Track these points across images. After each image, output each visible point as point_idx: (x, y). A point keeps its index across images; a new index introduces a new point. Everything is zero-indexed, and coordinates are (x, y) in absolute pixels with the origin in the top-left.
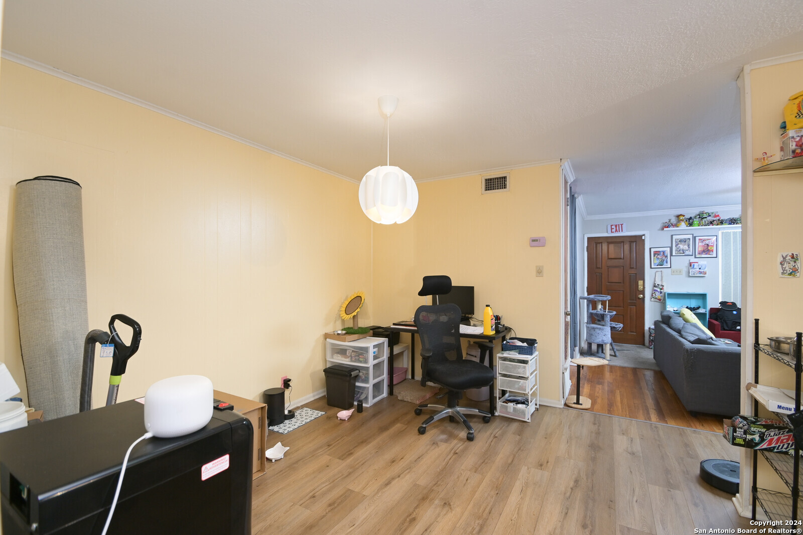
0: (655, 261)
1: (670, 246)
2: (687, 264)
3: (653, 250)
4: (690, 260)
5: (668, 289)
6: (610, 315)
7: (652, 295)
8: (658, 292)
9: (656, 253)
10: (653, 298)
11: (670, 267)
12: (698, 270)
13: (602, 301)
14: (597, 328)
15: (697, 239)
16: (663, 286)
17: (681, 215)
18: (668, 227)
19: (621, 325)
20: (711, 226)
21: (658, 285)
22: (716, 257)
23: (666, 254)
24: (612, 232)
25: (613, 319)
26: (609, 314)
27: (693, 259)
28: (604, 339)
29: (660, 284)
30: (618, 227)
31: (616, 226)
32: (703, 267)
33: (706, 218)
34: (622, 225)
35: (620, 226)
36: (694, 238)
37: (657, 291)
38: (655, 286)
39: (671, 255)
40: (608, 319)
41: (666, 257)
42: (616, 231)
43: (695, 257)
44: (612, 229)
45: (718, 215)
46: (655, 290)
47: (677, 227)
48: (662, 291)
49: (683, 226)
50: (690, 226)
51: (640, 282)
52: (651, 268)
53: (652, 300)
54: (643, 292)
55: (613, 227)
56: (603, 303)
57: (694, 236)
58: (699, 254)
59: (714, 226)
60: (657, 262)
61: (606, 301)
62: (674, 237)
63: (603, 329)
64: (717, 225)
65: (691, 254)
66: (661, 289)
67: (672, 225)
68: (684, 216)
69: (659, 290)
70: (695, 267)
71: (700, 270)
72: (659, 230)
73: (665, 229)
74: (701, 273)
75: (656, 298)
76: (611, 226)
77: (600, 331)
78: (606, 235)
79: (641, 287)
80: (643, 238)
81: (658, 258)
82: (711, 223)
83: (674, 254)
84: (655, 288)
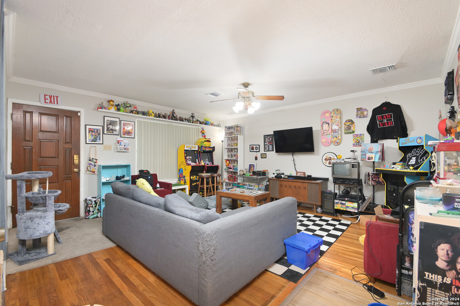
0: (89, 137)
1: (102, 125)
2: (115, 141)
3: (88, 127)
4: (117, 139)
5: (101, 162)
6: (55, 196)
7: (87, 169)
8: (93, 165)
9: (91, 130)
10: (88, 171)
11: (103, 144)
12: (123, 146)
13: (40, 179)
14: (37, 217)
15: (122, 122)
16: (97, 160)
17: (111, 101)
18: (101, 108)
19: (68, 206)
20: (131, 114)
21: (93, 159)
22: (134, 138)
23: (99, 132)
24: (45, 102)
25: (58, 200)
26: (51, 195)
27: (119, 139)
28: (46, 229)
29: (94, 158)
30: (53, 99)
31: (51, 97)
32: (127, 144)
33: (128, 107)
34: (57, 97)
35: (55, 98)
36: (120, 121)
37: (91, 164)
38: (90, 160)
39: (103, 133)
40: (51, 202)
41: (99, 134)
42: (51, 102)
43: (121, 137)
44: (45, 99)
45: (136, 107)
46: (90, 164)
47: (109, 110)
48: (96, 164)
49: (113, 110)
50: (118, 111)
51: (76, 157)
52: (86, 143)
53: (88, 172)
54: (78, 166)
55: (47, 97)
56: (42, 182)
57: (120, 120)
58: (124, 134)
59: (134, 115)
60: (92, 138)
61: (45, 179)
62: (106, 118)
63: (45, 217)
64: (136, 114)
65: (118, 134)
66: (95, 163)
67: (105, 108)
68: (113, 102)
69: (93, 164)
70: (121, 144)
71: (125, 147)
72: (94, 110)
73: (99, 110)
74: (125, 149)
75: (91, 171)
76: (45, 95)
77: (41, 220)
78: (38, 104)
79: (76, 162)
80: (79, 114)
81: (92, 135)
82: (132, 112)
83: (105, 132)
84: (90, 162)
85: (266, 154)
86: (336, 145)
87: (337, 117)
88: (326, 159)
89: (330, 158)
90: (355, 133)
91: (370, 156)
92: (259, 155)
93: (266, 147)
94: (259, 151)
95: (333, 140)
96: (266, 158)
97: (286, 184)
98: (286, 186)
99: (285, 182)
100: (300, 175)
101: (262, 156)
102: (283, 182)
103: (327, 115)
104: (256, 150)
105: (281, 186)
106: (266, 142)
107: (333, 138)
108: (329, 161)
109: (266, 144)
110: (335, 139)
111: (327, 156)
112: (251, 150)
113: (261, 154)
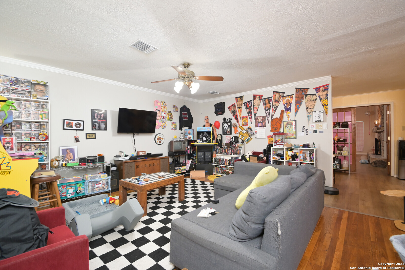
85: (95, 133)
86: (163, 128)
87: (165, 108)
88: (158, 139)
89: (160, 138)
90: (173, 121)
91: (190, 137)
92: (81, 135)
93: (95, 125)
94: (83, 130)
95: (162, 124)
96: (95, 138)
97: (142, 164)
98: (142, 166)
99: (141, 162)
100: (142, 154)
101: (87, 136)
102: (139, 162)
103: (159, 104)
104: (77, 127)
105: (137, 167)
106: (94, 118)
107: (162, 123)
108: (159, 140)
109: (94, 120)
110: (163, 123)
111: (158, 137)
112: (66, 127)
113: (86, 134)
